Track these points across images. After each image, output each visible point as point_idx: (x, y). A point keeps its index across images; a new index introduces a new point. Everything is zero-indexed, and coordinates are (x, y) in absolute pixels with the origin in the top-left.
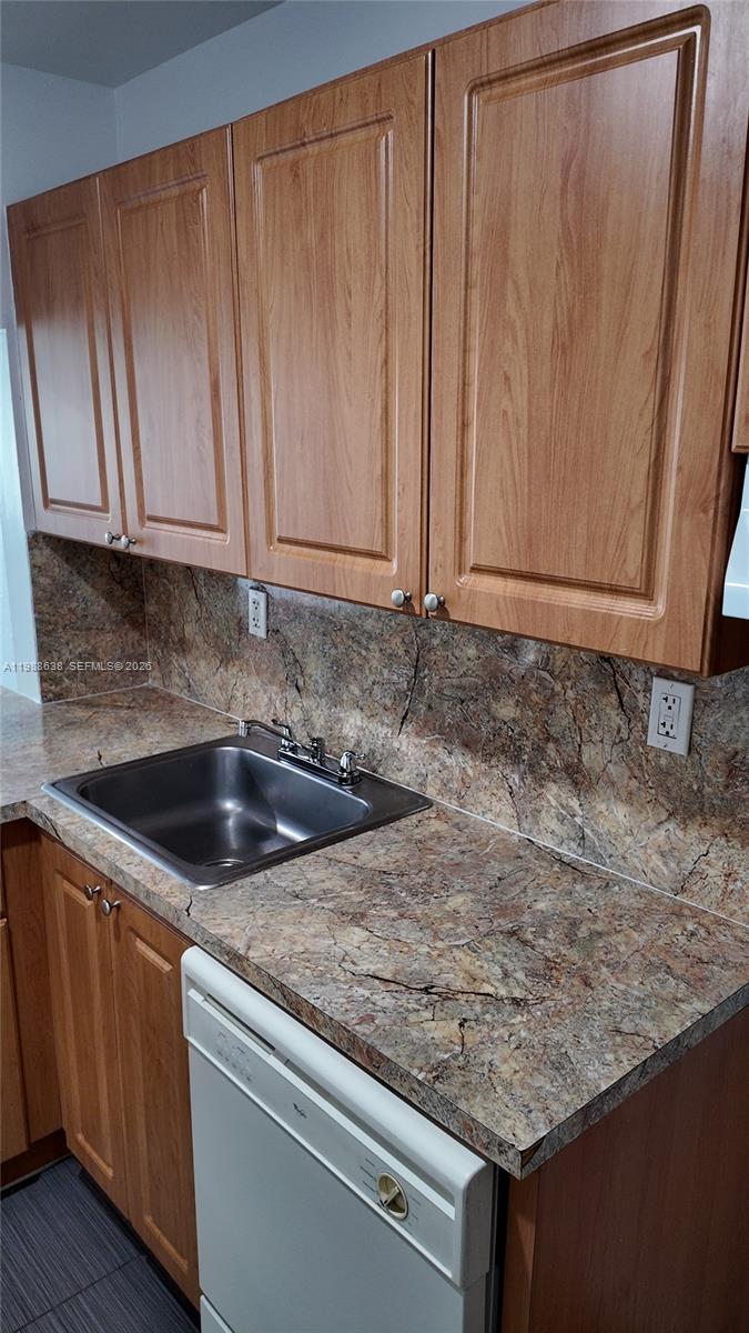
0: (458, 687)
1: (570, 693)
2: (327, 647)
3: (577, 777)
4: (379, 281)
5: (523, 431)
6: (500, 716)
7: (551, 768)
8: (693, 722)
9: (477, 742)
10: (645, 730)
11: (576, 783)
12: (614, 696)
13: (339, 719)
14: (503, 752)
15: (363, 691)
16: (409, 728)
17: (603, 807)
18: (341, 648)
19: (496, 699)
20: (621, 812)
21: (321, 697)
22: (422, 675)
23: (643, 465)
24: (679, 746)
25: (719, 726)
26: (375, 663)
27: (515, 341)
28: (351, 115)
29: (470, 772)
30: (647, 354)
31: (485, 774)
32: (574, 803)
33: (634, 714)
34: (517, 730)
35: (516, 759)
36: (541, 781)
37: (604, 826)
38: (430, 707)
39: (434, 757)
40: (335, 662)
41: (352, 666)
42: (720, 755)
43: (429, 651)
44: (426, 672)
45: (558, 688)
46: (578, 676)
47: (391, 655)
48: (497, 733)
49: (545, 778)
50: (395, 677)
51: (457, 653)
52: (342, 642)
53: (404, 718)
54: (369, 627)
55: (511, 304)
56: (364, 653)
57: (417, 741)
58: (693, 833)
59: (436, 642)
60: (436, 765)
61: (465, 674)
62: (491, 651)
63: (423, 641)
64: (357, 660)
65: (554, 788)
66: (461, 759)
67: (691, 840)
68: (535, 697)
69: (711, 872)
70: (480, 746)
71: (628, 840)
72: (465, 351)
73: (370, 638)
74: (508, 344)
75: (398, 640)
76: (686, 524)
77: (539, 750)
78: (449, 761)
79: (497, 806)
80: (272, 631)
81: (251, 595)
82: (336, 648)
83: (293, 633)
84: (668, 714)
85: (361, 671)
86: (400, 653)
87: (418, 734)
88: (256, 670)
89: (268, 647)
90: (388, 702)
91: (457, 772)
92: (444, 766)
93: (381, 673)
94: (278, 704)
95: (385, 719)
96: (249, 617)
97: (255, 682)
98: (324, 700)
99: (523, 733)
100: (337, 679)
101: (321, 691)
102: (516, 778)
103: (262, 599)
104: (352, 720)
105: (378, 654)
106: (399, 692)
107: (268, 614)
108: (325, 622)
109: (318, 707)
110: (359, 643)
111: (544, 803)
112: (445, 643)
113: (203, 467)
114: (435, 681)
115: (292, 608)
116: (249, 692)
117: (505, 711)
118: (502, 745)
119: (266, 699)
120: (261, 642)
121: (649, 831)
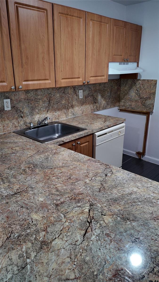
0: (56, 102)
2: (29, 105)
6: (63, 103)
7: (70, 107)
10: (79, 97)
11: (72, 107)
13: (34, 118)
15: (39, 110)
16: (49, 112)
17: (75, 109)
18: (33, 104)
20: (77, 108)
22: (50, 102)
25: (84, 93)
26: (41, 104)
28: (76, 15)
29: (59, 114)
31: (61, 113)
32: (72, 110)
33: (77, 96)
35: (65, 108)
36: (68, 109)
37: (75, 111)
38: (52, 107)
39: (53, 115)
40: (32, 107)
41: (36, 106)
42: (85, 96)
43: (51, 98)
44: (51, 101)
45: (70, 96)
46: (72, 93)
47: (44, 101)
48: (62, 106)
50: (45, 105)
51: (56, 96)
52: (33, 102)
53: (48, 111)
54: (39, 98)
56: (38, 103)
57: (50, 114)
59: (52, 96)
60: (54, 116)
61: (57, 99)
62: (61, 94)
63: (50, 96)
64: (37, 105)
65: (70, 109)
67: (83, 107)
68: (67, 98)
69: (85, 110)
70: (60, 109)
71: (78, 111)
75: (45, 98)
80: (13, 107)
81: (5, 101)
82: (32, 104)
83: (19, 105)
84: (81, 94)
85: (38, 106)
86: (46, 100)
87: (50, 112)
88: (7, 119)
89: (11, 111)
90: (44, 110)
91: (57, 115)
92: (55, 115)
93: (42, 105)
94: (16, 123)
95: (44, 113)
96: (4, 107)
97: (7, 122)
98: (29, 116)
99: (66, 104)
100: (33, 110)
101: (28, 114)
102: (65, 111)
103: (9, 100)
104: (37, 117)
105: (41, 102)
106: (46, 107)
107: (11, 104)
108: (28, 100)
109: (28, 119)
110: (37, 101)
111: (69, 112)
112: (54, 95)
113: (44, 67)
114: (53, 102)
115: (18, 100)
116: (5, 125)
117: (63, 102)
118: (63, 107)
119: (11, 124)
120: (9, 111)
121: (80, 109)
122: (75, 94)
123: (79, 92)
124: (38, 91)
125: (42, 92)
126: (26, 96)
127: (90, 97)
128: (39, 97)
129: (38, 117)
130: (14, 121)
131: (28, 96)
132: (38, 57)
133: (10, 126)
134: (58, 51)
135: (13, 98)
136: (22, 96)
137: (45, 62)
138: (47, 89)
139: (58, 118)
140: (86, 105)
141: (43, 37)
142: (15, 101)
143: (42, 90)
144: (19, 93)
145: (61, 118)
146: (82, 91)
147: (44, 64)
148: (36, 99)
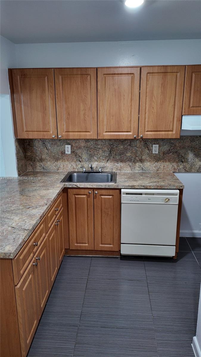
0: (120, 153)
1: (140, 149)
2: (88, 153)
3: (141, 161)
4: (130, 94)
5: (156, 114)
7: (137, 161)
8: (159, 149)
9: (123, 161)
10: (152, 152)
11: (141, 162)
12: (147, 148)
14: (128, 161)
15: (98, 158)
16: (109, 162)
17: (146, 164)
19: (127, 153)
20: (149, 163)
21: (86, 162)
22: (112, 153)
23: (172, 117)
24: (157, 153)
25: (162, 149)
27: (154, 103)
29: (122, 165)
30: (173, 105)
31: (125, 165)
32: (141, 165)
33: (150, 150)
34: (131, 157)
35: (131, 161)
36: (135, 163)
37: (146, 166)
38: (113, 157)
40: (91, 154)
42: (162, 152)
43: (113, 149)
45: (138, 149)
46: (142, 146)
47: (104, 150)
48: (127, 158)
49: (136, 162)
50: (106, 154)
51: (119, 148)
52: (92, 151)
53: (108, 160)
55: (154, 99)
56: (98, 152)
57: (110, 163)
58: (159, 163)
59: (114, 147)
60: (115, 166)
61: (121, 151)
62: (125, 147)
63: (112, 147)
64: (96, 153)
65: (138, 163)
66: (120, 164)
67: (159, 164)
68: (134, 151)
69: (161, 167)
70: (124, 161)
71: (150, 167)
72: (146, 104)
73: (99, 149)
74: (153, 104)
75: (106, 148)
76: (178, 123)
77: (135, 159)
78: (117, 165)
79: (127, 169)
80: (73, 152)
81: (66, 146)
82: (91, 152)
83: (79, 152)
84: (155, 149)
85: (97, 155)
86: (107, 150)
87: (111, 162)
88: (67, 160)
89: (71, 155)
90: (104, 159)
91: (119, 166)
92: (117, 166)
93: (102, 154)
94: (74, 165)
95: (103, 162)
96: (65, 151)
97: (67, 163)
98: (87, 162)
99: (132, 157)
100: (91, 157)
101: (86, 160)
102: (131, 164)
103: (70, 146)
104: (95, 164)
105: (101, 151)
106: (106, 156)
107: (71, 149)
108: (88, 148)
109: (86, 163)
110: (97, 150)
111: (136, 166)
112: (116, 147)
113: (85, 121)
114: (115, 153)
115: (78, 147)
116: (65, 165)
117: (129, 154)
118: (127, 160)
119: (70, 165)
120: (69, 155)
121: (153, 165)
122: (146, 148)
123: (152, 146)
124: (98, 141)
125: (102, 142)
126: (86, 145)
127: (172, 154)
128: (99, 147)
129: (97, 164)
130: (73, 163)
131: (87, 145)
132: (79, 113)
133: (69, 166)
134: (101, 108)
135: (74, 145)
136: (83, 144)
137: (87, 117)
138: (108, 140)
139: (120, 170)
140: (165, 162)
141: (85, 97)
142: (75, 148)
143: (103, 140)
144: (79, 142)
145: (124, 170)
146: (158, 145)
147: (85, 118)
148: (95, 148)
